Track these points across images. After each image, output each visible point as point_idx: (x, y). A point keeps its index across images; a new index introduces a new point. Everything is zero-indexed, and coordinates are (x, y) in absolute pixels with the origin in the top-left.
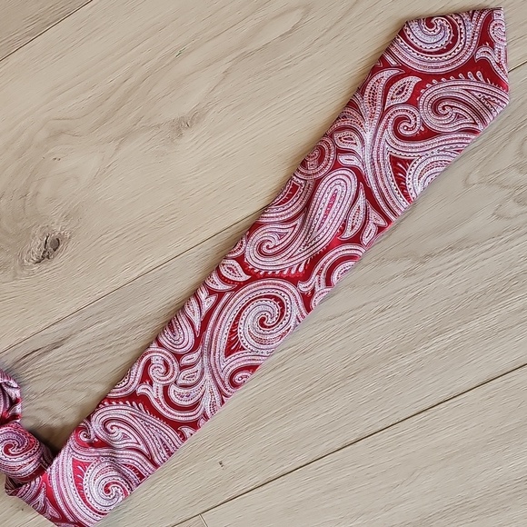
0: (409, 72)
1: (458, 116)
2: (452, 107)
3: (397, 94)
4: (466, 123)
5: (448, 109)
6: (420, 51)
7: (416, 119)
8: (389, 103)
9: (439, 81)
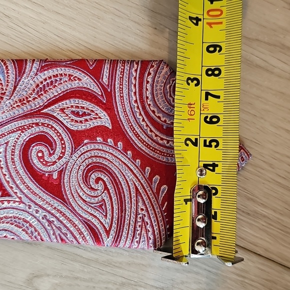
0: (109, 108)
1: (101, 206)
2: (106, 188)
3: (73, 112)
4: (100, 221)
5: (100, 186)
6: (142, 102)
7: (60, 158)
8: (54, 110)
9: (125, 150)
